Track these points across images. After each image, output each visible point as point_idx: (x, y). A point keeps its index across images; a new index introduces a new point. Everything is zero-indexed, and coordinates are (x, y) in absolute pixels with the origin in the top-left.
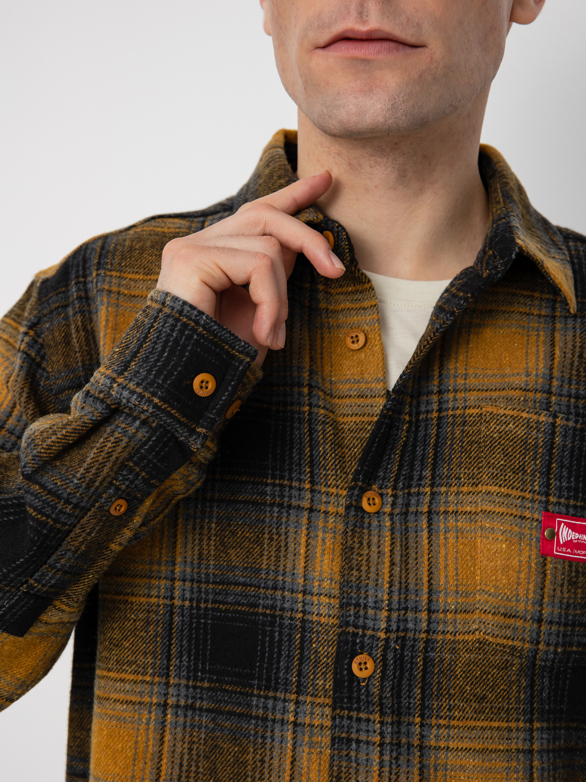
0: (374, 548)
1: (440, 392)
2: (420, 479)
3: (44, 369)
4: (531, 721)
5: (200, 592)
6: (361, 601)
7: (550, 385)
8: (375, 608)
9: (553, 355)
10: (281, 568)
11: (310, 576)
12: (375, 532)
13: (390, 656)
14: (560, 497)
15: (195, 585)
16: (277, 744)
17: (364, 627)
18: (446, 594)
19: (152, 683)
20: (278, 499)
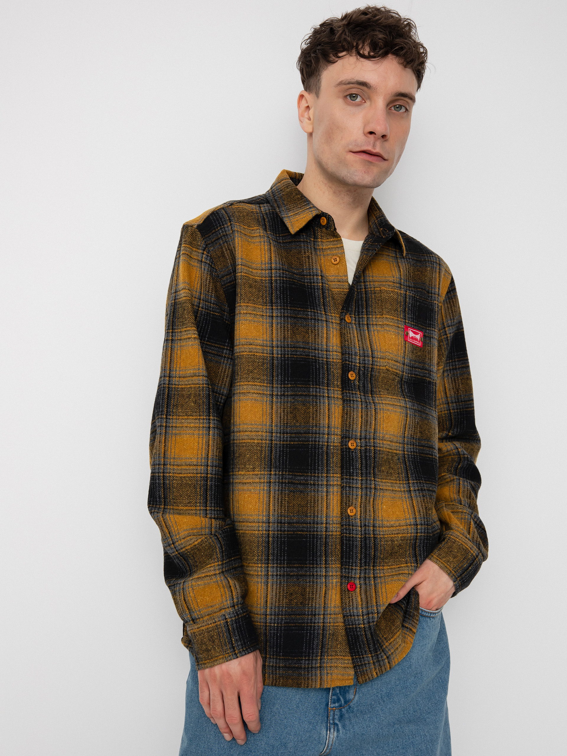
0: (352, 335)
1: (365, 283)
4: (405, 398)
6: (350, 352)
7: (401, 281)
8: (355, 355)
9: (400, 271)
10: (317, 342)
11: (328, 345)
12: (351, 329)
13: (361, 372)
14: (409, 321)
15: (283, 349)
16: (322, 404)
17: (352, 362)
18: (377, 352)
19: (267, 387)
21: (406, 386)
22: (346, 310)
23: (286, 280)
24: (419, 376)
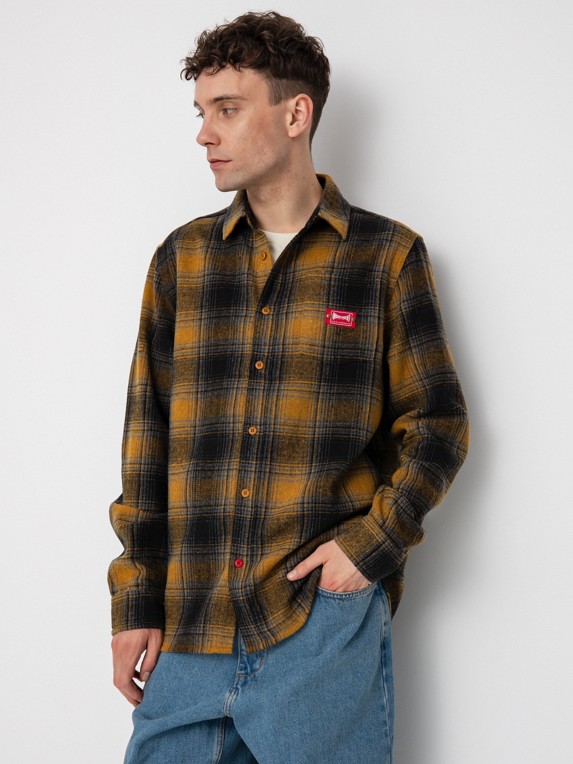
0: (265, 326)
1: (294, 272)
2: (284, 302)
3: (161, 284)
4: (320, 382)
5: (209, 350)
6: (260, 343)
7: (334, 265)
8: (264, 345)
9: (335, 255)
10: (235, 338)
11: (244, 339)
12: (266, 321)
13: (269, 361)
14: (333, 303)
15: (207, 348)
16: (230, 396)
17: (260, 352)
18: (289, 339)
19: (193, 385)
20: (235, 314)
21: (328, 369)
22: (262, 303)
23: (215, 284)
24: (348, 356)
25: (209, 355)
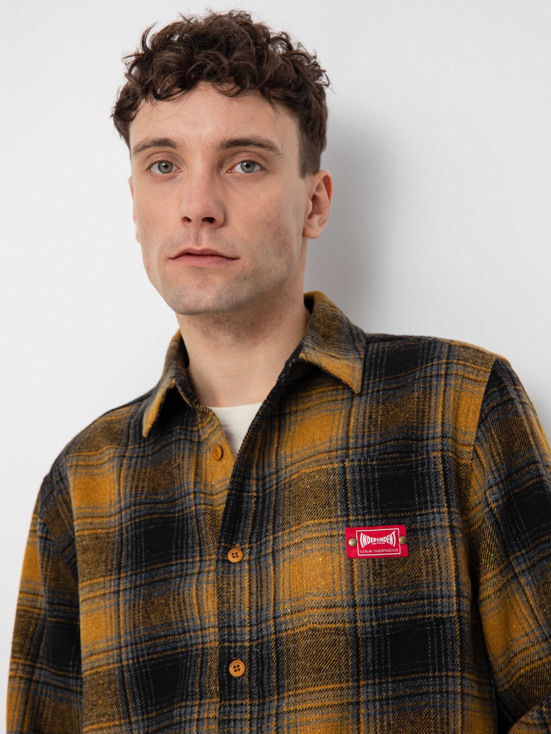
0: (238, 586)
1: (277, 472)
2: (267, 531)
3: (50, 540)
4: (358, 680)
5: (137, 651)
6: (231, 623)
7: (348, 443)
8: (241, 626)
9: (349, 423)
10: (184, 618)
11: (203, 617)
12: (238, 575)
13: (254, 656)
14: (357, 515)
17: (235, 641)
18: (284, 603)
19: (120, 725)
20: (179, 573)
21: (369, 649)
22: (225, 542)
23: (141, 522)
24: (405, 616)
25: (141, 660)
